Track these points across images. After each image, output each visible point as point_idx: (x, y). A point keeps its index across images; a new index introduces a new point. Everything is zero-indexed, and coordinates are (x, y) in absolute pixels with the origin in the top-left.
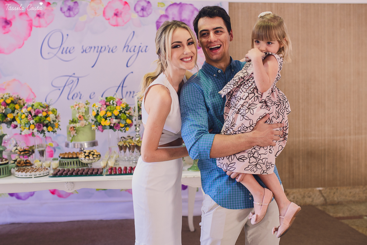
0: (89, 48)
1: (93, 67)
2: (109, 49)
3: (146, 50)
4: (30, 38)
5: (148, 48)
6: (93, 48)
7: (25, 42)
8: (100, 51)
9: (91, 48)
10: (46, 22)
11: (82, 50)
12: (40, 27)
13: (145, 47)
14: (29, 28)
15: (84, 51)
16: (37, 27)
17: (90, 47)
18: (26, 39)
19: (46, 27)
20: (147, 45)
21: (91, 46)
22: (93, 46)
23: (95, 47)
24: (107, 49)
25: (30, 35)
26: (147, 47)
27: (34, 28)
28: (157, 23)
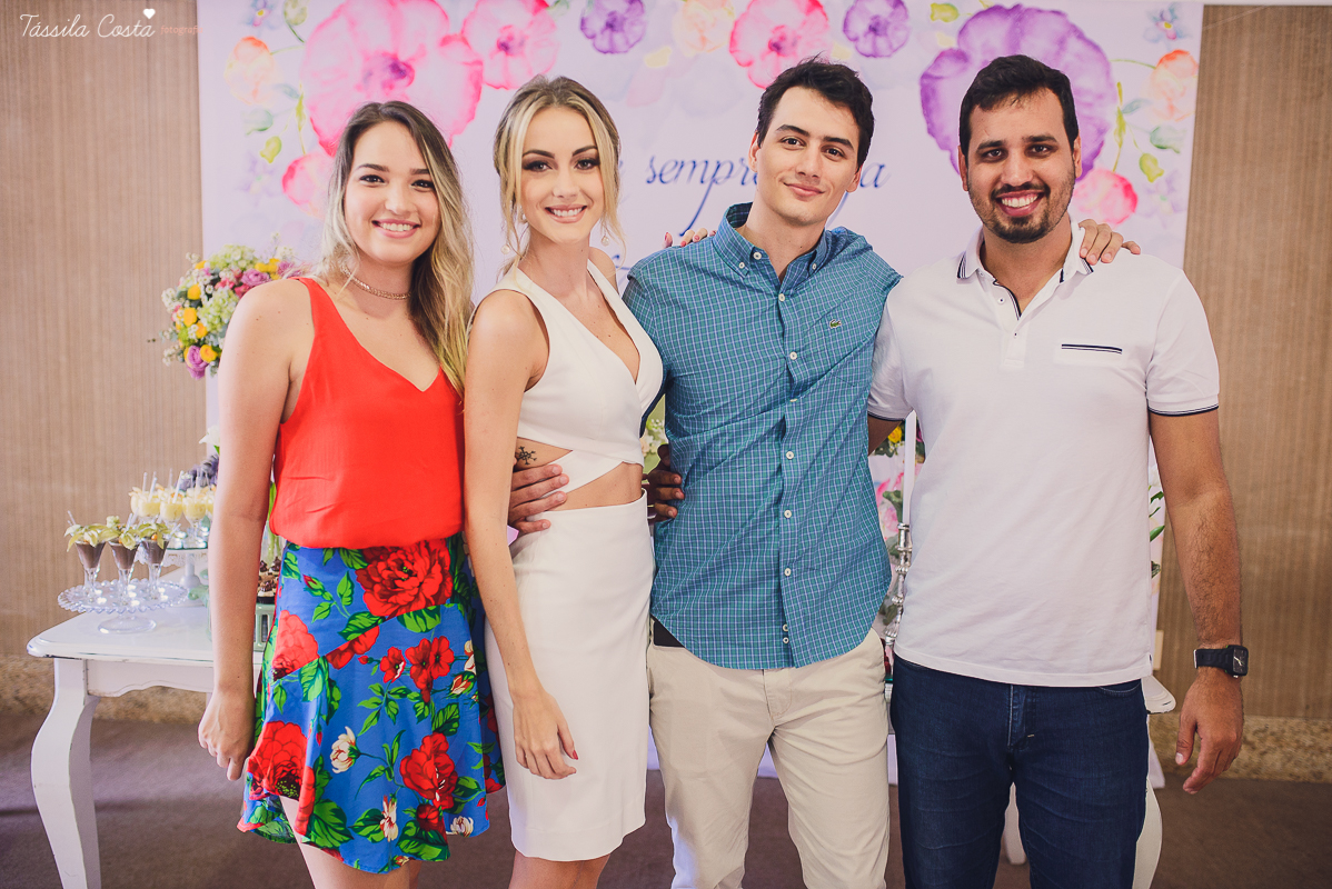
0: (673, 164)
2: (744, 169)
3: (878, 183)
4: (471, 125)
5: (884, 174)
6: (688, 168)
7: (456, 139)
8: (714, 180)
9: (682, 165)
10: (531, 71)
11: (651, 174)
12: (506, 86)
13: (877, 168)
14: (472, 90)
15: (655, 176)
16: (497, 88)
17: (676, 163)
18: (459, 131)
20: (881, 163)
21: (679, 158)
22: (688, 161)
23: (694, 164)
24: (739, 172)
25: (472, 116)
26: (881, 167)
27: (486, 90)
28: (925, 81)
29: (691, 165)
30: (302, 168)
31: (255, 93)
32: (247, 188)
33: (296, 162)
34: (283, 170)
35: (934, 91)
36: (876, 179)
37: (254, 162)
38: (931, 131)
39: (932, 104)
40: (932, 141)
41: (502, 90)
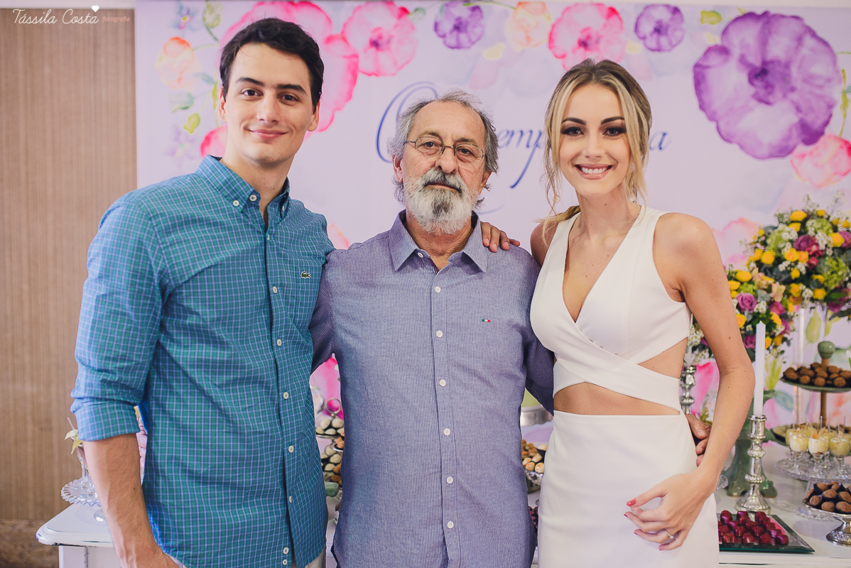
0: (505, 133)
1: (513, 187)
3: (663, 146)
4: (349, 105)
5: (666, 138)
6: (517, 135)
7: (337, 114)
8: (538, 144)
9: (513, 134)
10: (395, 63)
12: (377, 74)
13: (661, 136)
14: (349, 77)
16: (370, 75)
17: (508, 132)
18: (339, 108)
19: (393, 75)
20: (664, 131)
21: (510, 130)
22: (517, 130)
23: (522, 133)
25: (349, 96)
26: (664, 134)
27: (361, 77)
28: (697, 69)
29: (519, 134)
30: (216, 137)
31: (180, 80)
32: (173, 153)
33: (212, 133)
34: (201, 139)
35: (704, 77)
36: (660, 144)
37: (179, 133)
38: (702, 107)
39: (703, 86)
40: (702, 115)
41: (373, 78)
